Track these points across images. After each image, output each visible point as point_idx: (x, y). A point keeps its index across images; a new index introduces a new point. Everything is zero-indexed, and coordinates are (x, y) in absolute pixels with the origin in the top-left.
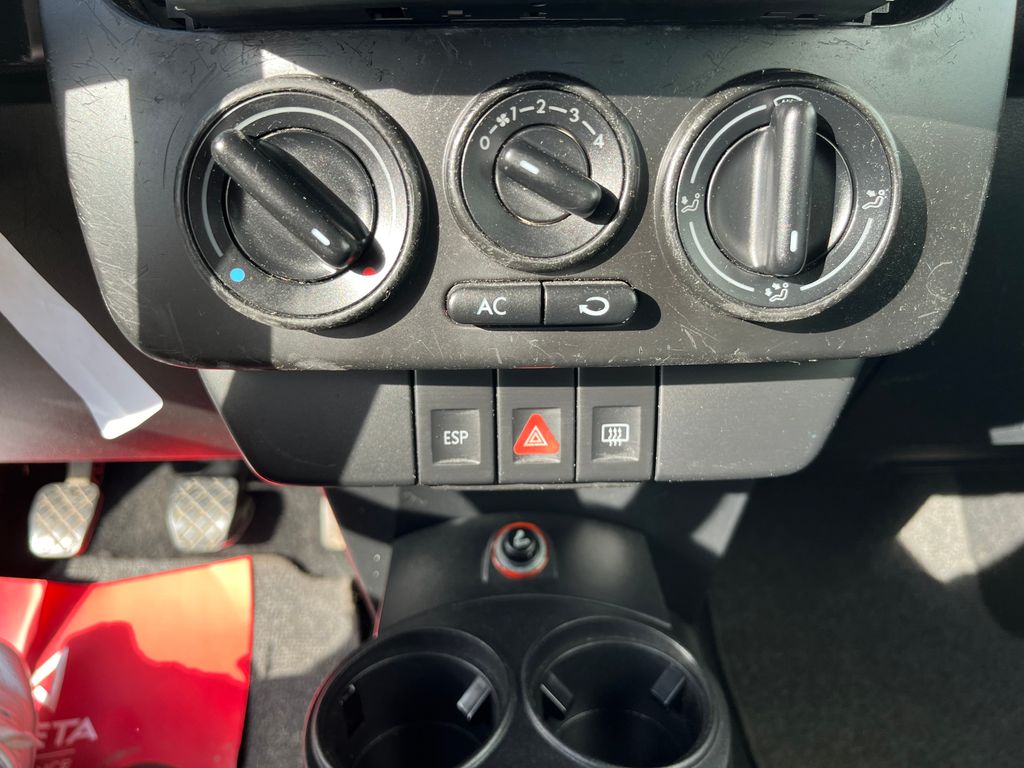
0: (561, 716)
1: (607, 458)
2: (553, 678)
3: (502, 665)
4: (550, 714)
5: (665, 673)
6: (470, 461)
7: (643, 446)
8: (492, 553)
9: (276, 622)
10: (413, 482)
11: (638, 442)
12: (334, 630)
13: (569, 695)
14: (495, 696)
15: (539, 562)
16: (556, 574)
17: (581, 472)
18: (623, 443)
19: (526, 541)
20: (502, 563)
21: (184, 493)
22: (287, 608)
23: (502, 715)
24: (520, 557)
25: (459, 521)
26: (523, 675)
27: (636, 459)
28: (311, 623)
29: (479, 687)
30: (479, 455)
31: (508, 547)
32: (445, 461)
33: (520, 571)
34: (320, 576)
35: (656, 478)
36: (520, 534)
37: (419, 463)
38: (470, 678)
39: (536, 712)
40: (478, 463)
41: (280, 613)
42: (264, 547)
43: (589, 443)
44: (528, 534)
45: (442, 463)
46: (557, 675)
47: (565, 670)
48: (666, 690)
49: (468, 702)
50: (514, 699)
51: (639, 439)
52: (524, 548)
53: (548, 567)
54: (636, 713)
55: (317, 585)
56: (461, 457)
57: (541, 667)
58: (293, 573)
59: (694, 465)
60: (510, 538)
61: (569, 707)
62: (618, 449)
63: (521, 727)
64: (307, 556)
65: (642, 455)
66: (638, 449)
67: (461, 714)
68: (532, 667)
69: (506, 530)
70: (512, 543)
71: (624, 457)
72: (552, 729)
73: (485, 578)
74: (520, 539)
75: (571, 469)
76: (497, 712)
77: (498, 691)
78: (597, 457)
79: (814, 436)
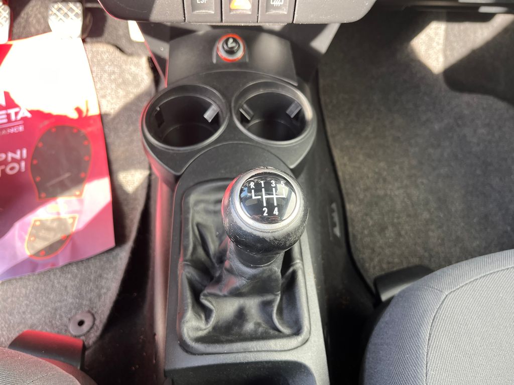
0: (248, 121)
1: (273, 12)
2: (245, 106)
3: (223, 101)
4: (244, 120)
5: (293, 105)
6: (209, 12)
7: (289, 7)
8: (218, 49)
9: (113, 77)
10: (183, 21)
11: (288, 5)
12: (141, 80)
13: (252, 113)
14: (220, 113)
15: (240, 54)
16: (247, 60)
17: (261, 18)
18: (281, 5)
19: (234, 45)
20: (223, 54)
21: (55, 11)
22: (116, 70)
23: (224, 120)
24: (231, 52)
25: (201, 33)
26: (233, 105)
27: (286, 13)
28: (130, 78)
29: (213, 110)
30: (214, 9)
31: (225, 46)
32: (197, 12)
33: (231, 58)
34: (131, 55)
35: (294, 22)
36: (231, 40)
37: (185, 12)
38: (209, 105)
39: (238, 119)
40: (213, 13)
41: (114, 73)
42: (100, 39)
43: (265, 5)
44: (235, 41)
45: (196, 12)
46: (248, 105)
47: (250, 103)
48: (292, 112)
49: (209, 115)
50: (229, 115)
51: (288, 3)
52: (232, 48)
53: (244, 56)
54: (279, 121)
55: (130, 59)
56: (205, 10)
57: (240, 102)
58: (117, 53)
59: (312, 16)
60: (226, 42)
61: (252, 118)
62: (278, 8)
63: (231, 125)
64: (123, 43)
65: (289, 12)
66: (287, 8)
67: (206, 120)
68: (237, 101)
69: (224, 39)
70: (227, 44)
71: (281, 12)
72: (244, 126)
73: (215, 61)
74: (231, 43)
75: (256, 17)
76: (221, 120)
77: (222, 111)
78: (268, 11)
79: (367, 4)
